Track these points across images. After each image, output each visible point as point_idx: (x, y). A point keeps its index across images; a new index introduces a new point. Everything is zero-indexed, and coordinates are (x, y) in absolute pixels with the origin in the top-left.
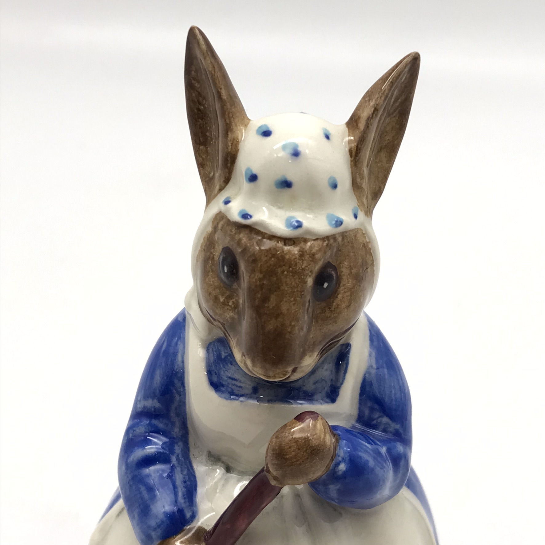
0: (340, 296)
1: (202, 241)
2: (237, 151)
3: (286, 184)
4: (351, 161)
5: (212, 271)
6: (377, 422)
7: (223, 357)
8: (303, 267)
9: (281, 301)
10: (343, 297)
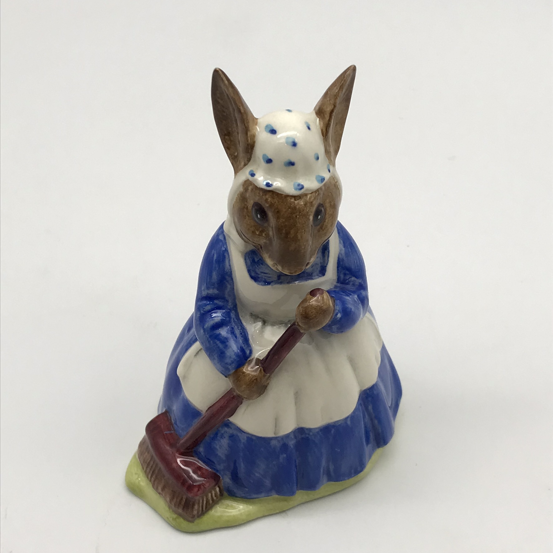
0: (327, 220)
1: (236, 196)
2: (254, 142)
3: (292, 164)
4: (324, 139)
5: (248, 216)
6: (348, 281)
7: (256, 261)
8: (307, 211)
9: (297, 233)
10: (328, 221)
